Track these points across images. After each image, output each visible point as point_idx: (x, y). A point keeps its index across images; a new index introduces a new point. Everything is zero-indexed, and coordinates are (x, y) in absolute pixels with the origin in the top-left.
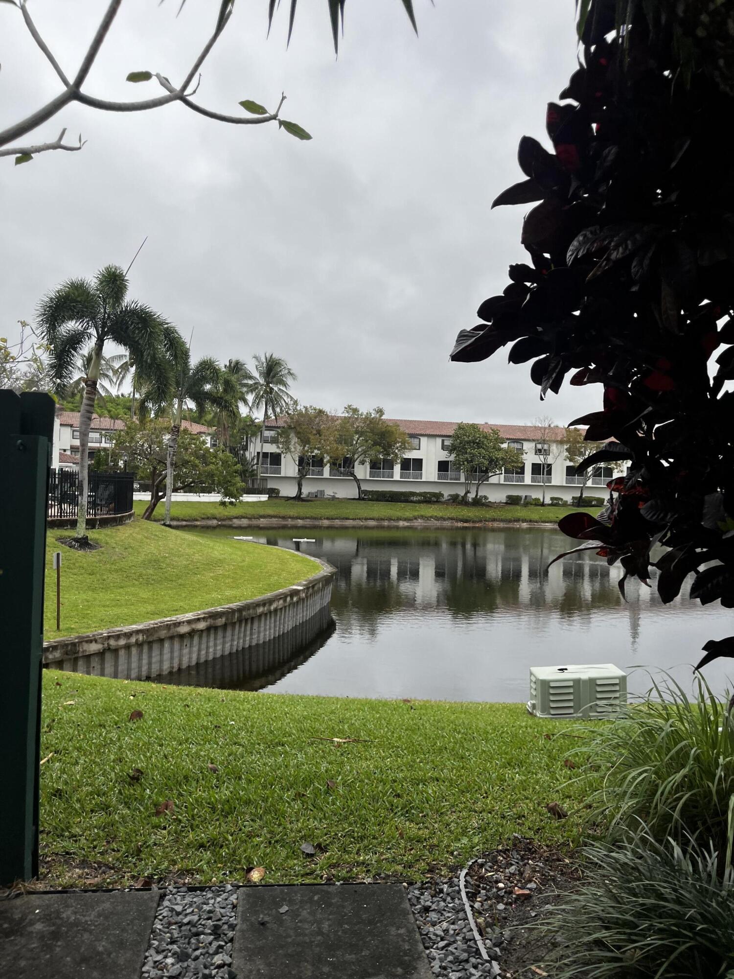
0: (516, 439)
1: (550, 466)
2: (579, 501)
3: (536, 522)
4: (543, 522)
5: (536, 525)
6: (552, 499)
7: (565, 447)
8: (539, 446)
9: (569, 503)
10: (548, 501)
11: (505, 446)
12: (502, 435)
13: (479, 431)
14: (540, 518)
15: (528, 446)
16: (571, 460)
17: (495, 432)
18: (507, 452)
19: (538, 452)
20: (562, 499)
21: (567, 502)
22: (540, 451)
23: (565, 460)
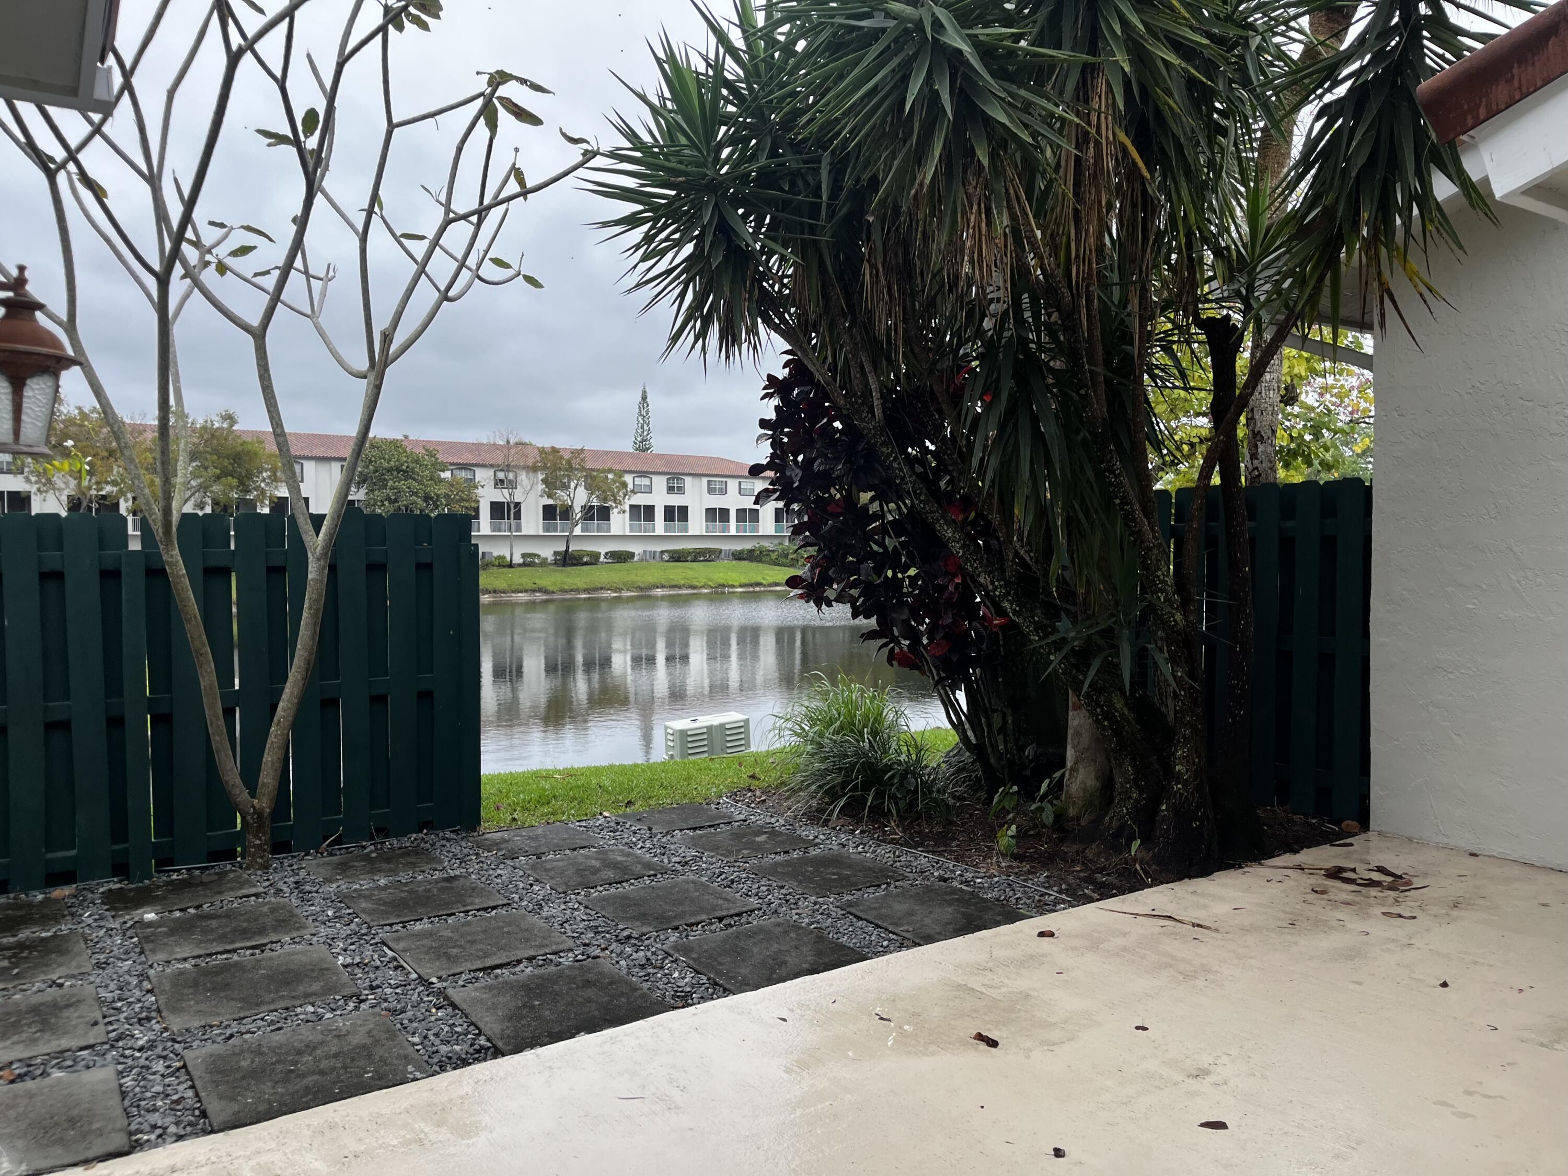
0: (463, 464)
1: (518, 505)
2: (565, 558)
3: (504, 593)
4: (513, 592)
5: (505, 598)
6: (524, 556)
7: (541, 476)
8: (501, 475)
9: (549, 561)
10: (518, 559)
11: (446, 475)
12: (441, 458)
13: (405, 451)
14: (509, 586)
15: (482, 476)
16: (549, 496)
17: (431, 454)
18: (452, 485)
19: (499, 483)
20: (539, 556)
21: (546, 559)
22: (502, 481)
23: (542, 496)
